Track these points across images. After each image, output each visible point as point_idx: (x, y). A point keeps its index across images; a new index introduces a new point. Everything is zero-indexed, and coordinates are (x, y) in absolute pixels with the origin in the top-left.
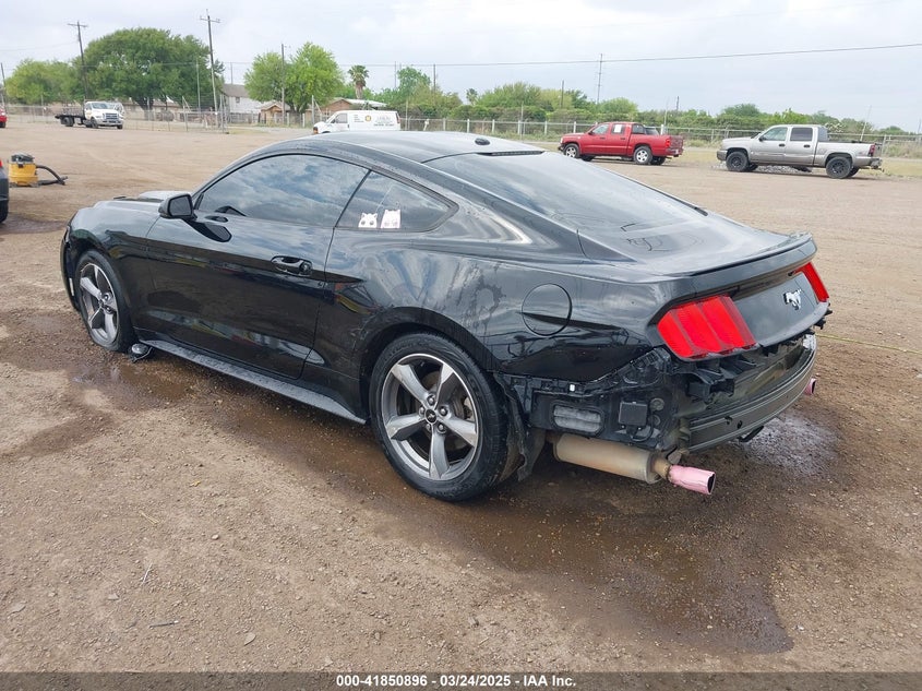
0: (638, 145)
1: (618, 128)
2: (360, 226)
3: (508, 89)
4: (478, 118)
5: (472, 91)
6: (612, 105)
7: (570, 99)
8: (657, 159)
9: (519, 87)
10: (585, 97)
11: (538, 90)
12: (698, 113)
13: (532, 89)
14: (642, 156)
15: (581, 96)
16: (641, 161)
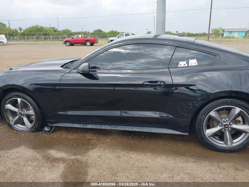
0: (87, 41)
1: (80, 36)
2: (179, 66)
3: (33, 27)
4: (28, 36)
5: (20, 28)
6: (64, 31)
7: (53, 29)
8: (92, 44)
9: (37, 26)
10: (57, 29)
11: (43, 27)
12: (87, 32)
13: (41, 27)
14: (88, 44)
15: (56, 29)
16: (88, 45)
